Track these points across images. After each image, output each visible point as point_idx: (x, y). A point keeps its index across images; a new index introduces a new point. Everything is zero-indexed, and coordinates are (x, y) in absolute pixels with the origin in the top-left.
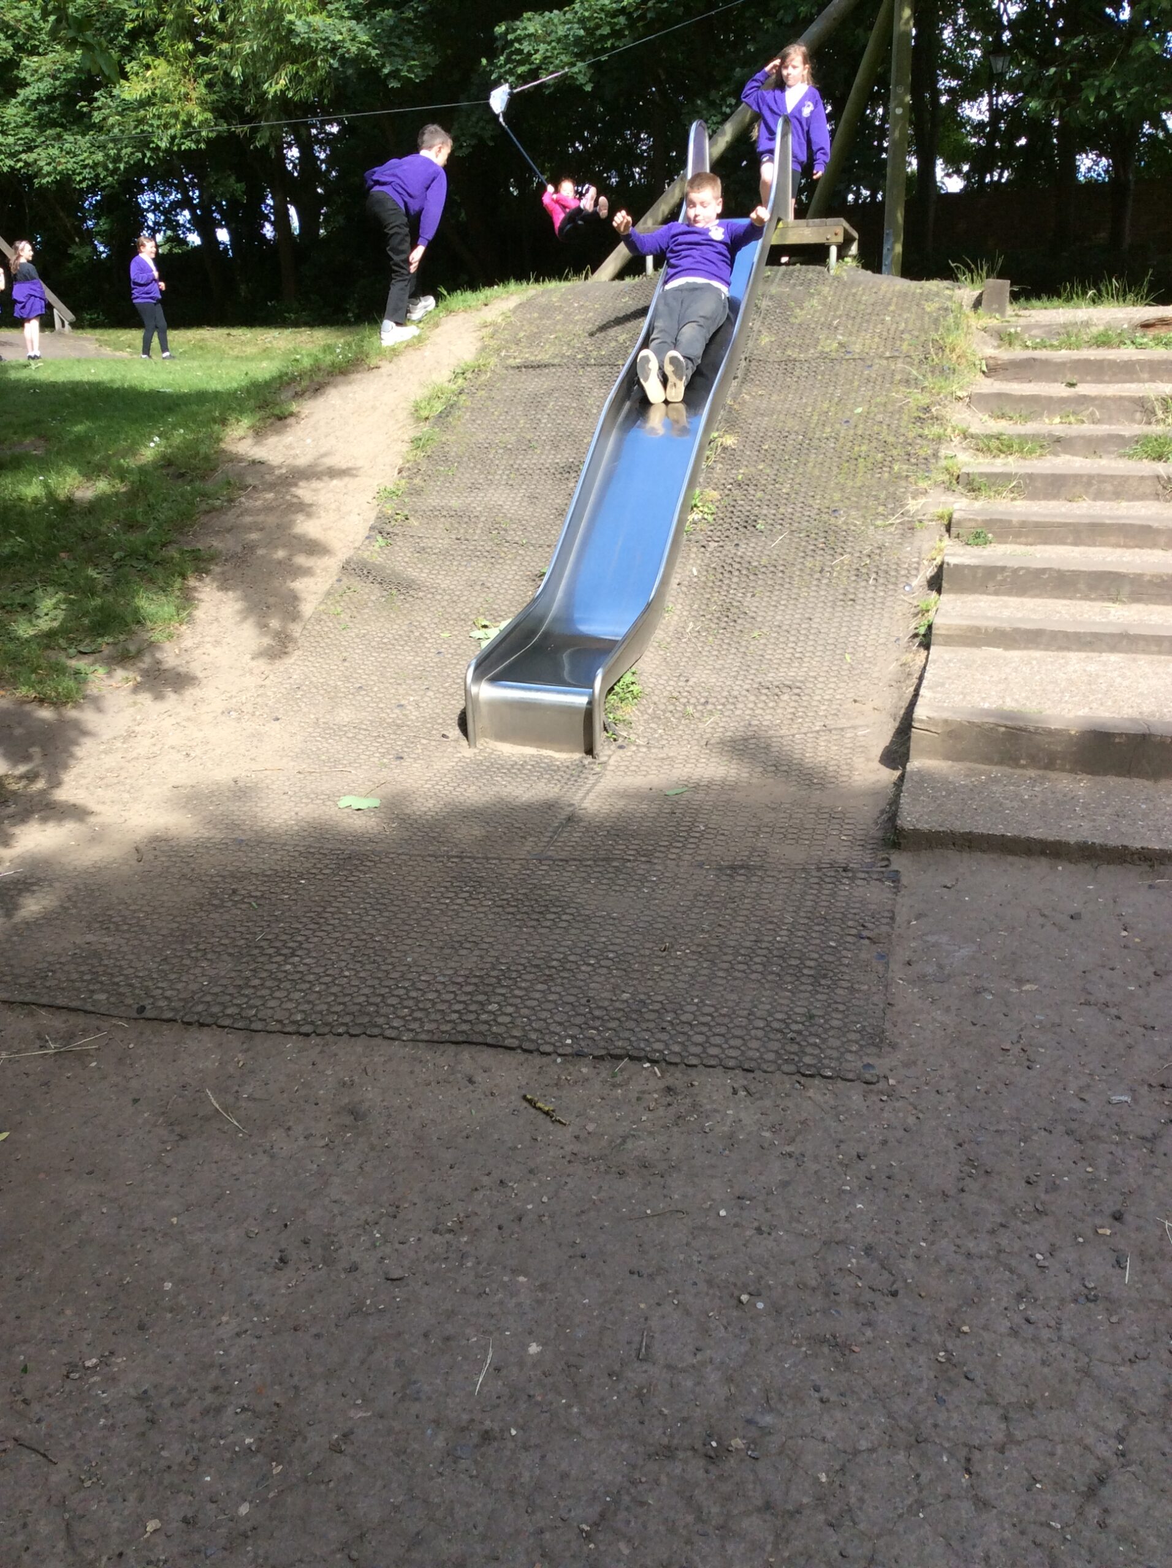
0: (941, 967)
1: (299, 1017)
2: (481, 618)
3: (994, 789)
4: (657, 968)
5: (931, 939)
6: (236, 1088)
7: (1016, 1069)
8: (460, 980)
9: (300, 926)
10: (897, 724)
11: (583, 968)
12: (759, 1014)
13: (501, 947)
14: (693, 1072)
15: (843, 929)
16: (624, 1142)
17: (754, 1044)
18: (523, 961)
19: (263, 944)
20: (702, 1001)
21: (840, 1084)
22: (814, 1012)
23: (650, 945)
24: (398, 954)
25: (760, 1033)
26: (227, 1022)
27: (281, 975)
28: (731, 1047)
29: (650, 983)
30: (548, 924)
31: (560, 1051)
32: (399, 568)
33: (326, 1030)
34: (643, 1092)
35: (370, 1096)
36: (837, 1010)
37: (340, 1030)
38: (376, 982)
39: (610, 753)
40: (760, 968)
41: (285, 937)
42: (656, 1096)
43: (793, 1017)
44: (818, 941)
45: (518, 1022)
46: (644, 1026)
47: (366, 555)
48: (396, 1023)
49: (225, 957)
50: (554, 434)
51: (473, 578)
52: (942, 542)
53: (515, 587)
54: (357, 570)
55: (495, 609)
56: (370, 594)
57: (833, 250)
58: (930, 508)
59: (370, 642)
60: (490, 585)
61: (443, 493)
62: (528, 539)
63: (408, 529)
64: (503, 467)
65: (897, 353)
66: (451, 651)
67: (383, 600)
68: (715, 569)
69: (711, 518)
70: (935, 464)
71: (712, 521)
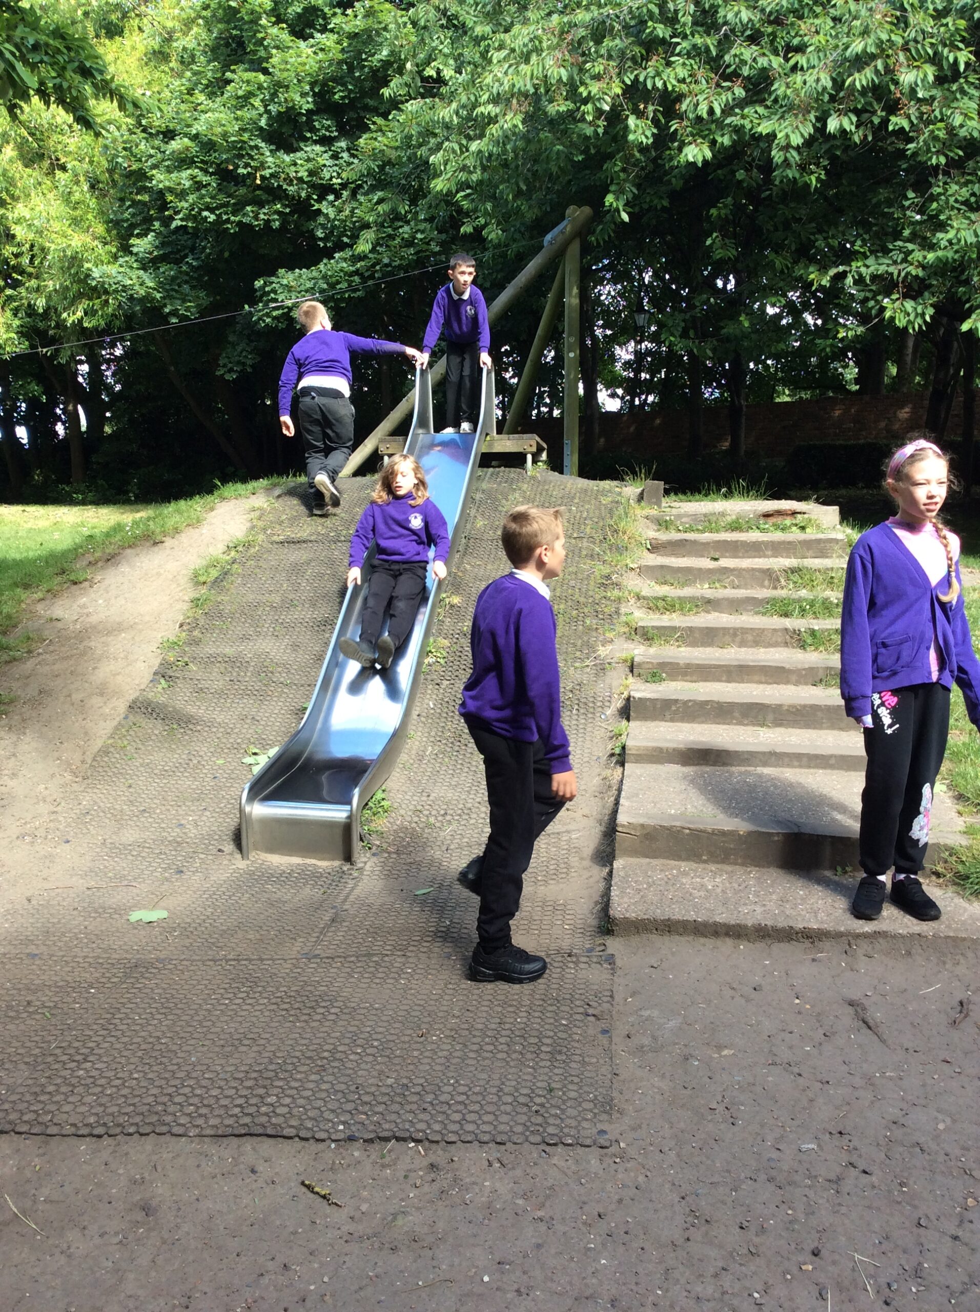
0: (655, 1038)
1: (92, 1120)
2: (251, 746)
3: (684, 881)
4: (416, 1053)
5: (646, 1013)
6: (33, 1191)
7: (722, 1126)
8: (241, 1075)
9: (91, 1033)
10: (603, 829)
11: (352, 1057)
12: (506, 1090)
13: (277, 1042)
14: (452, 1148)
15: (572, 1008)
16: (395, 1219)
17: (504, 1118)
18: (298, 1054)
19: (58, 1051)
20: (457, 1082)
21: (580, 1150)
22: (554, 1085)
23: (409, 1032)
24: (182, 1055)
25: (508, 1108)
26: (24, 1128)
27: (74, 1081)
28: (484, 1123)
29: (411, 1067)
30: (318, 1017)
31: (334, 1137)
32: (179, 705)
33: (118, 1130)
34: (410, 1171)
35: (160, 1191)
36: (572, 1082)
37: (131, 1130)
38: (163, 1082)
39: (365, 859)
40: (505, 1048)
41: (76, 1044)
42: (421, 1173)
43: (537, 1091)
44: (552, 1021)
45: (295, 1111)
46: (408, 1107)
47: (150, 695)
48: (182, 1121)
49: (23, 1066)
50: (312, 594)
51: (245, 713)
52: (627, 680)
53: (280, 720)
54: (142, 708)
55: (264, 739)
56: (154, 728)
57: (529, 458)
58: (616, 653)
59: (153, 770)
60: (259, 718)
61: (218, 643)
62: (292, 680)
63: (188, 673)
64: (269, 621)
65: (582, 534)
66: (226, 776)
67: (165, 733)
68: (448, 703)
69: (443, 661)
70: (618, 619)
71: (444, 664)
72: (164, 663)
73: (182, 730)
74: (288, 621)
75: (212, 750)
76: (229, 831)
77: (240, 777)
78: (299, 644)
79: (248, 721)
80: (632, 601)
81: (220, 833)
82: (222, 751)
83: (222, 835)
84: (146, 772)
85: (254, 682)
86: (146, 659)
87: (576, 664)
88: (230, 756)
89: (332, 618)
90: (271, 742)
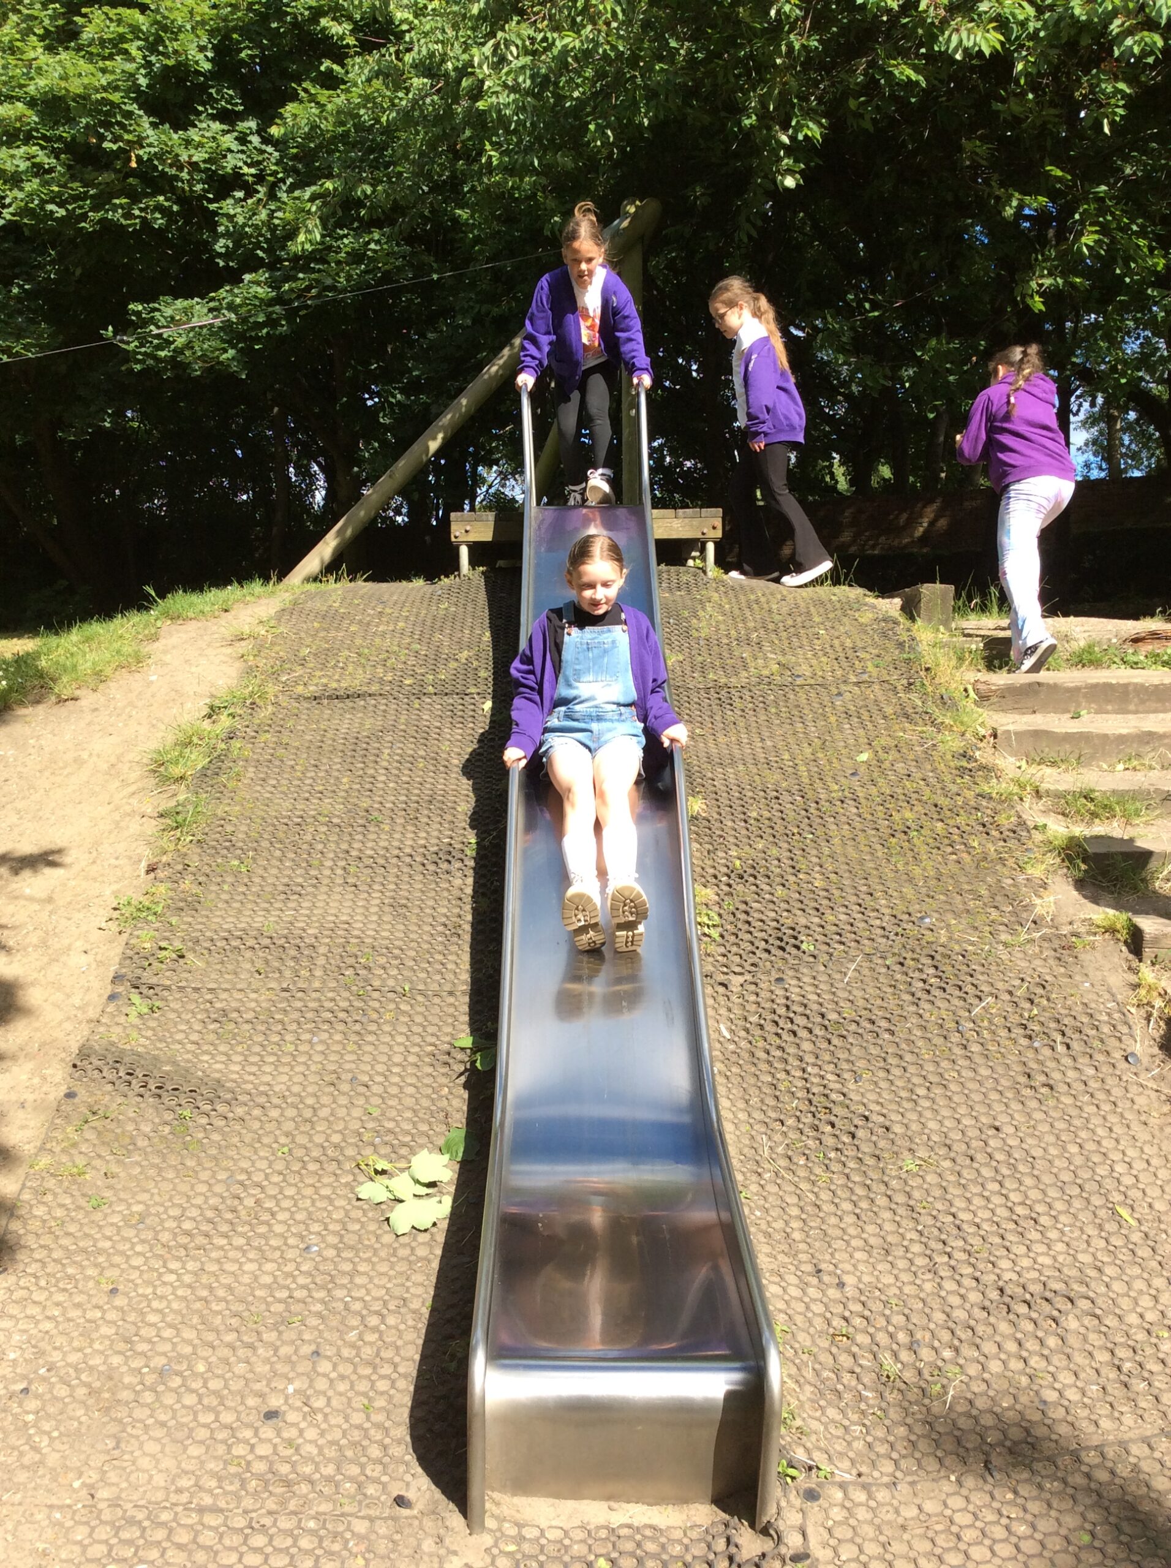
39: (795, 1518)
47: (116, 1034)
50: (404, 798)
51: (332, 1067)
52: (1136, 971)
53: (413, 1080)
54: (105, 1069)
55: (390, 1131)
56: (139, 1119)
57: (711, 547)
58: (1071, 911)
59: (157, 1233)
60: (366, 1078)
61: (236, 905)
62: (411, 982)
63: (185, 975)
64: (331, 855)
65: (865, 677)
66: (332, 1239)
67: (167, 1129)
68: (761, 1027)
69: (715, 933)
70: (1030, 838)
71: (718, 939)
72: (133, 955)
73: (204, 1121)
74: (370, 852)
75: (280, 1166)
76: (399, 1425)
77: (366, 1242)
78: (404, 902)
79: (345, 1087)
80: (1028, 799)
81: (378, 1437)
82: (304, 1168)
83: (387, 1441)
84: (143, 1241)
85: (333, 990)
86: (87, 947)
87: (1004, 937)
88: (326, 1180)
89: (459, 846)
90: (408, 1139)
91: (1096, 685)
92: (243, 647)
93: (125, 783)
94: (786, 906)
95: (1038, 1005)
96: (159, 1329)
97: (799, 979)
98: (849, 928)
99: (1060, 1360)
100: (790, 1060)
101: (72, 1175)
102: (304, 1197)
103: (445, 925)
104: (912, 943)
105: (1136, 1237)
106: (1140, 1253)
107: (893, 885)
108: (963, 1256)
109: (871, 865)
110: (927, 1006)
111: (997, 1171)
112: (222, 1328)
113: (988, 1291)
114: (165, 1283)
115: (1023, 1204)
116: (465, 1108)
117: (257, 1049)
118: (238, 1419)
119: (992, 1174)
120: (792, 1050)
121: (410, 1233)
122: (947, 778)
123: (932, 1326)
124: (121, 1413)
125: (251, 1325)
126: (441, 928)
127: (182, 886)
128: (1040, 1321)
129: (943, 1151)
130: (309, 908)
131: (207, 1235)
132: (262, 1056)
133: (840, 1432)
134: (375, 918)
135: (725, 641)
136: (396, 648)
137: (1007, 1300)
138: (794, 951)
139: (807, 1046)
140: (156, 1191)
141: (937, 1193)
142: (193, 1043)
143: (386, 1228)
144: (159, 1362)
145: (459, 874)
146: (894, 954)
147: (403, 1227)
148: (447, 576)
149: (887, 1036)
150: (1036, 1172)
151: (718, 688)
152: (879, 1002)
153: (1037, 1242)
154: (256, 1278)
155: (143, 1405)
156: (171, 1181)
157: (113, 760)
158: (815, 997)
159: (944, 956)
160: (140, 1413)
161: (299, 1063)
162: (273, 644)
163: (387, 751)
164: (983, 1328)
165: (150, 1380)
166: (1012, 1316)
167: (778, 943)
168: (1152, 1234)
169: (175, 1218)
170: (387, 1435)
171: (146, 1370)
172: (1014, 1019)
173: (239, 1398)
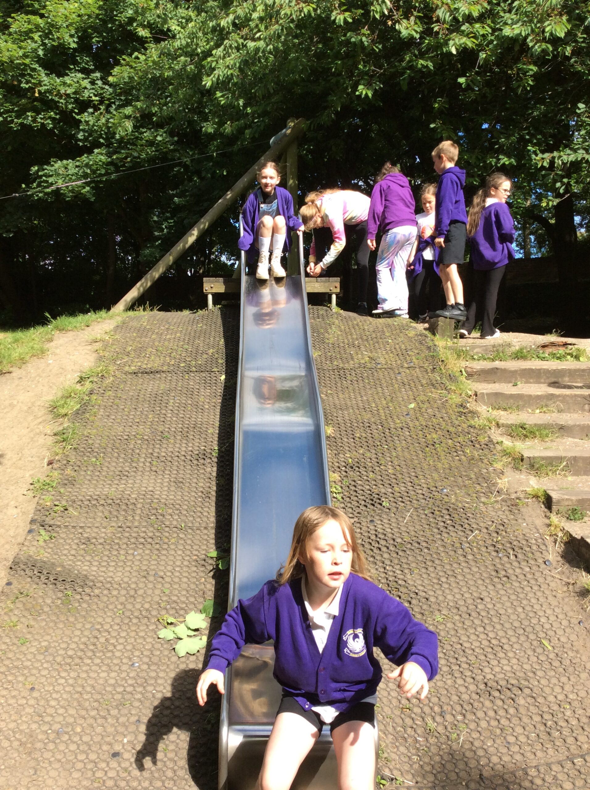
47: (32, 551)
50: (180, 426)
51: (144, 568)
52: (549, 518)
53: (186, 574)
54: (27, 570)
55: (175, 602)
56: (45, 596)
57: (334, 297)
58: (516, 486)
59: (54, 657)
60: (162, 574)
61: (95, 482)
62: (185, 522)
63: (68, 519)
64: (144, 456)
65: (412, 364)
66: (146, 660)
67: (59, 602)
68: (363, 545)
69: (339, 497)
70: (495, 448)
71: (341, 500)
72: (41, 509)
73: (78, 597)
74: (164, 454)
75: (118, 620)
76: (182, 759)
77: (163, 661)
78: (181, 480)
79: (151, 578)
80: (493, 428)
81: (171, 766)
82: (130, 621)
83: (176, 768)
84: (47, 662)
85: (145, 527)
86: (17, 504)
87: (483, 499)
88: (141, 628)
89: (209, 451)
90: (184, 605)
91: (525, 370)
92: (98, 346)
93: (36, 417)
94: (375, 483)
95: (501, 535)
96: (56, 709)
97: (381, 521)
98: (406, 494)
99: (516, 720)
100: (378, 562)
101: (10, 627)
102: (130, 637)
103: (202, 492)
104: (438, 503)
105: (552, 656)
106: (554, 664)
107: (428, 472)
108: (466, 666)
109: (416, 462)
110: (446, 535)
111: (482, 621)
112: (89, 708)
113: (479, 685)
114: (59, 684)
115: (495, 638)
116: (213, 589)
117: (106, 558)
118: (98, 757)
119: (480, 623)
120: (378, 558)
121: (185, 656)
122: (454, 417)
123: (452, 703)
124: (37, 755)
125: (104, 706)
126: (200, 494)
127: (66, 472)
128: (506, 701)
129: (455, 611)
130: (132, 484)
131: (81, 658)
132: (108, 562)
133: (406, 759)
134: (166, 489)
135: (342, 345)
136: (176, 347)
137: (489, 689)
138: (379, 506)
139: (386, 556)
140: (54, 634)
141: (452, 632)
142: (73, 555)
143: (173, 653)
144: (56, 727)
145: (209, 465)
146: (429, 508)
147: (182, 653)
148: (201, 309)
149: (426, 550)
150: (501, 622)
151: (339, 369)
152: (422, 533)
153: (503, 658)
154: (106, 681)
155: (48, 751)
156: (62, 629)
157: (30, 405)
158: (390, 530)
159: (454, 509)
160: (47, 755)
161: (127, 566)
162: (112, 344)
163: (172, 401)
164: (477, 704)
165: (52, 737)
166: (491, 698)
167: (371, 502)
168: (560, 654)
169: (64, 649)
170: (176, 764)
171: (50, 731)
172: (489, 542)
173: (98, 746)
